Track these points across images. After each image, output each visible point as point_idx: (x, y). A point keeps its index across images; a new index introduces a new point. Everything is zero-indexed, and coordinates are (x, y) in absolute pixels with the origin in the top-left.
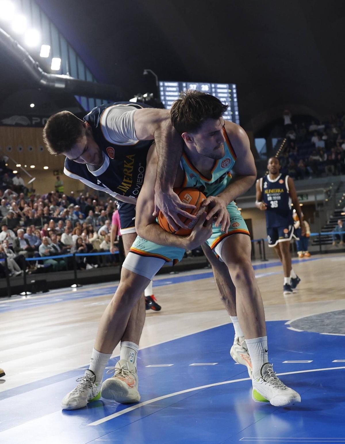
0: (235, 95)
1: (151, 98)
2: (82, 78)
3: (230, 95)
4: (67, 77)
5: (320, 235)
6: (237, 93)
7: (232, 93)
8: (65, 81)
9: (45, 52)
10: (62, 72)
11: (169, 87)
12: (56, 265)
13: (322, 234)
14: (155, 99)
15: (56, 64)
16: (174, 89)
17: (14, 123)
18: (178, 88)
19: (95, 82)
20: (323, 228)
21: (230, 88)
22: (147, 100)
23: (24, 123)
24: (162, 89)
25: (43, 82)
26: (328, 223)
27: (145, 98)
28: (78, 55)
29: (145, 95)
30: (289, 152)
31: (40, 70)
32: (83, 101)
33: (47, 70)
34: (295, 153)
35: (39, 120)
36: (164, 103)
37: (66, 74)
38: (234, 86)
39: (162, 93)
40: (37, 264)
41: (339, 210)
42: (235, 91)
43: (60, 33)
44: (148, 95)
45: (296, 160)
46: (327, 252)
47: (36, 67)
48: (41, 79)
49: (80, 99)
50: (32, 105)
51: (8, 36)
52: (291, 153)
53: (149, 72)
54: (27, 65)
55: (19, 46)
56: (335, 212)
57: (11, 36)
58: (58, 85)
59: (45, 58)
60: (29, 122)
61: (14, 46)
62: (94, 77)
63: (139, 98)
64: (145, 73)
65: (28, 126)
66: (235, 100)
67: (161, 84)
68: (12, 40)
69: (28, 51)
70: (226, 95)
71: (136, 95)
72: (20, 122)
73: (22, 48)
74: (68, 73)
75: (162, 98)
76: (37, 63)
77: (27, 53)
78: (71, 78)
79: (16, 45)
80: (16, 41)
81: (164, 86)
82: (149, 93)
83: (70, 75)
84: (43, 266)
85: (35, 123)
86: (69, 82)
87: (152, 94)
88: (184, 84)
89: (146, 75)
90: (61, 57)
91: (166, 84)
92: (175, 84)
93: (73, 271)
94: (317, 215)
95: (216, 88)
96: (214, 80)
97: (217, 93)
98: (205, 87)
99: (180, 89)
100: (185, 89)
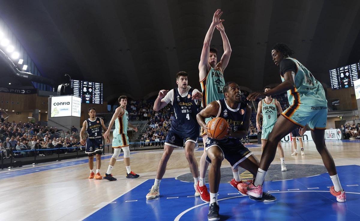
1: (68, 86)
2: (36, 75)
4: (30, 73)
6: (103, 87)
7: (101, 87)
9: (21, 62)
10: (27, 71)
11: (75, 82)
12: (25, 154)
15: (25, 67)
16: (77, 83)
19: (42, 77)
21: (100, 84)
22: (66, 86)
24: (72, 82)
25: (18, 74)
26: (137, 139)
28: (35, 65)
31: (17, 69)
32: (35, 84)
33: (20, 69)
35: (13, 90)
37: (29, 72)
38: (102, 84)
39: (72, 84)
40: (15, 154)
41: (141, 134)
43: (28, 55)
46: (137, 150)
47: (15, 67)
50: (10, 84)
51: (4, 53)
53: (67, 75)
54: (11, 66)
56: (140, 135)
58: (24, 76)
59: (20, 64)
60: (8, 91)
62: (41, 75)
63: (63, 85)
64: (65, 75)
65: (8, 92)
67: (72, 80)
68: (6, 55)
70: (98, 87)
73: (10, 59)
75: (72, 86)
77: (12, 62)
78: (32, 74)
82: (67, 83)
84: (18, 155)
85: (12, 91)
86: (30, 76)
87: (69, 84)
88: (82, 81)
90: (27, 65)
91: (74, 80)
92: (78, 81)
93: (34, 157)
95: (95, 84)
96: (94, 81)
97: (95, 86)
98: (90, 84)
99: (80, 83)
100: (82, 83)
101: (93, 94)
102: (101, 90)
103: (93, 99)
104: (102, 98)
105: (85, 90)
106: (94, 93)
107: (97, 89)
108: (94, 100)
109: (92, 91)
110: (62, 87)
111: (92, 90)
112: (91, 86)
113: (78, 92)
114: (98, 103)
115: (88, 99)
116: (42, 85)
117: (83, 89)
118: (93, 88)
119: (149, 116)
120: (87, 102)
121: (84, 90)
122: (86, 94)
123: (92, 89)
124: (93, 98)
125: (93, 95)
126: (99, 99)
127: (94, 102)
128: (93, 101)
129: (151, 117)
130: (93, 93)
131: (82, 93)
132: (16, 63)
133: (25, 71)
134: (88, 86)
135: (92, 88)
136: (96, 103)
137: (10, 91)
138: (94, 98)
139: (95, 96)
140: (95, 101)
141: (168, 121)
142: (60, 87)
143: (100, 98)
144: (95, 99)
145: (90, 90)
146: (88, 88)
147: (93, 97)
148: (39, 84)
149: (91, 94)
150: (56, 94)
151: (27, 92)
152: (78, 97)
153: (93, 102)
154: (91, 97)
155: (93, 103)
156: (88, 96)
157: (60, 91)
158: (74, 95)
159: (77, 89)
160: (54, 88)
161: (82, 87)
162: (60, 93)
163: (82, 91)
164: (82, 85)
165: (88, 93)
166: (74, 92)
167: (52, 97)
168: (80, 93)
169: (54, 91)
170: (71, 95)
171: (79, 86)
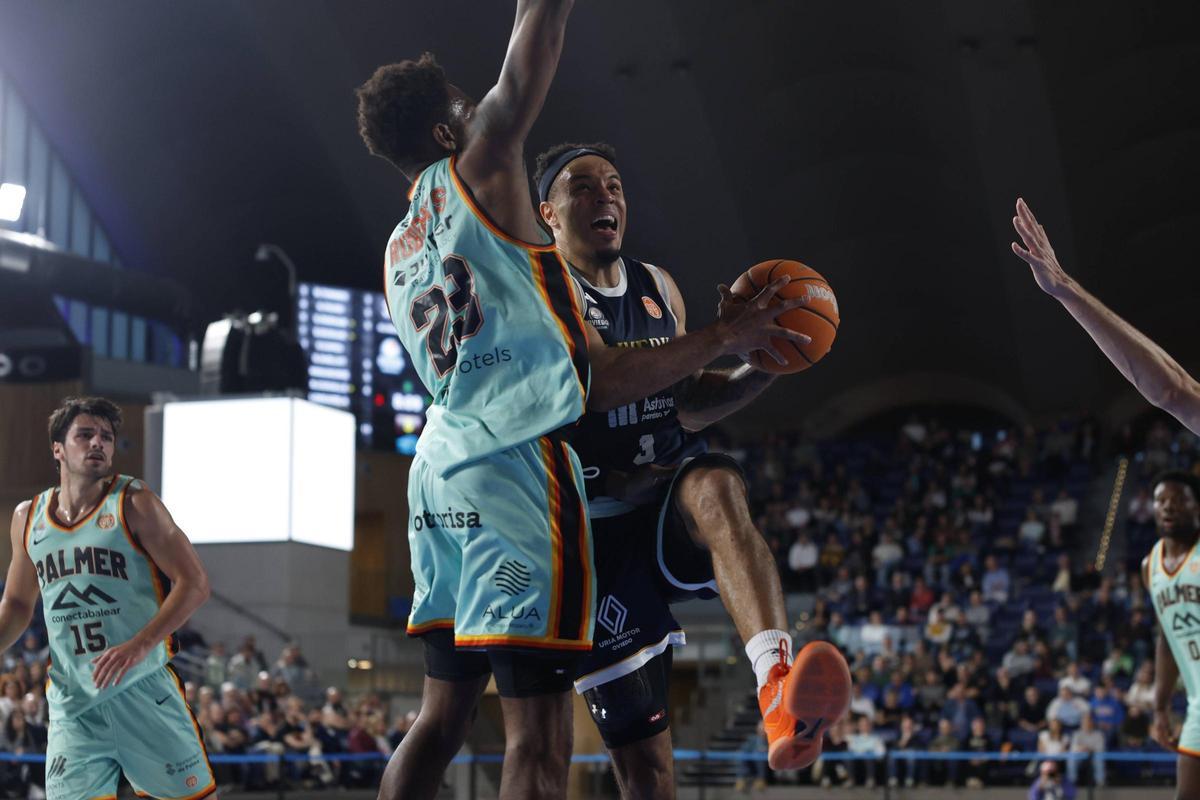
1: (272, 329)
2: (81, 248)
4: (35, 241)
5: (703, 758)
8: (31, 251)
10: (24, 226)
11: (324, 300)
13: (711, 754)
14: (283, 332)
15: (11, 201)
16: (337, 309)
18: (348, 308)
19: (117, 264)
20: (714, 739)
22: (259, 331)
24: (303, 304)
27: (253, 326)
28: (77, 185)
29: (255, 318)
32: (77, 315)
36: (304, 343)
37: (34, 232)
39: (303, 317)
44: (264, 319)
49: (68, 308)
53: (273, 256)
58: (10, 262)
62: (115, 249)
63: (238, 324)
64: (262, 254)
67: (304, 290)
71: (230, 313)
74: (41, 231)
75: (303, 330)
78: (50, 247)
81: (311, 298)
82: (265, 311)
83: (48, 236)
86: (41, 258)
87: (273, 318)
88: (368, 299)
89: (263, 261)
90: (26, 181)
91: (319, 292)
92: (342, 295)
94: (702, 702)
99: (355, 311)
100: (368, 313)
105: (390, 358)
110: (234, 337)
113: (345, 375)
115: (408, 424)
116: (120, 320)
117: (376, 353)
121: (380, 361)
122: (400, 389)
129: (843, 572)
131: (375, 384)
133: (10, 225)
141: (961, 600)
142: (217, 334)
148: (100, 315)
150: (192, 389)
151: (23, 366)
152: (342, 409)
156: (407, 402)
157: (216, 368)
158: (314, 397)
159: (334, 354)
160: (193, 347)
161: (368, 339)
162: (217, 379)
163: (367, 364)
164: (368, 326)
165: (408, 386)
166: (314, 371)
167: (169, 401)
168: (356, 380)
169: (193, 363)
170: (289, 391)
171: (349, 330)
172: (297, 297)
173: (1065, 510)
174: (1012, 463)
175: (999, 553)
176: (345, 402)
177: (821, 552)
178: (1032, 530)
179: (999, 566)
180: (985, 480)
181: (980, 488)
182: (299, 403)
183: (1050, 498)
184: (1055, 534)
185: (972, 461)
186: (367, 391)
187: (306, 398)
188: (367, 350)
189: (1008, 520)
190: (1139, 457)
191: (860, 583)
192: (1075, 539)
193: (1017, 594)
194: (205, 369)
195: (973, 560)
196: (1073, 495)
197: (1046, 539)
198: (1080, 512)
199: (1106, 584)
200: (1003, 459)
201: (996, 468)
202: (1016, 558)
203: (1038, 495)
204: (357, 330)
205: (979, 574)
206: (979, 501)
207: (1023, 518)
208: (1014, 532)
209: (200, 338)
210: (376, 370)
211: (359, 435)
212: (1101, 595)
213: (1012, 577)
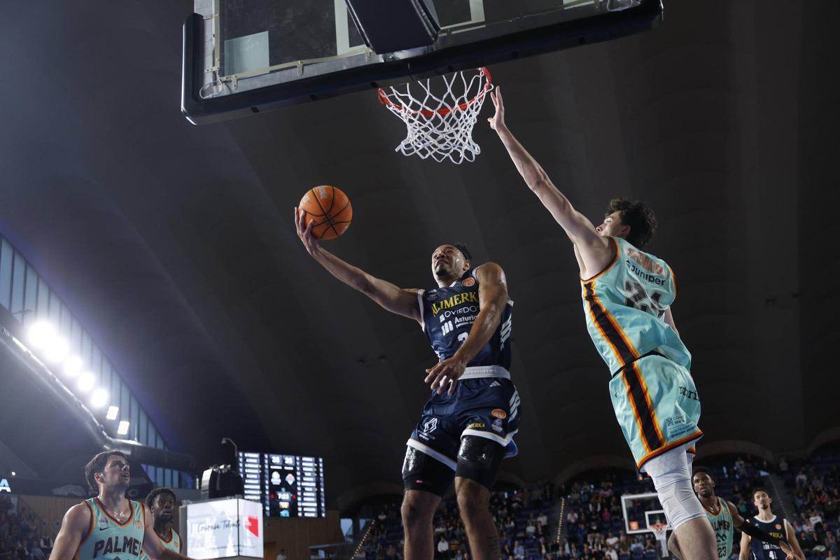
0: (321, 470)
1: (228, 471)
2: (152, 444)
3: (315, 470)
4: (134, 443)
6: (324, 468)
7: (318, 468)
8: (132, 447)
9: (112, 414)
10: (129, 437)
11: (248, 458)
14: (233, 472)
15: (123, 428)
16: (255, 461)
17: (66, 494)
18: (259, 460)
19: (166, 449)
21: (317, 462)
22: (223, 472)
23: (78, 494)
24: (241, 460)
27: (221, 470)
28: (149, 419)
29: (222, 467)
30: (378, 535)
31: (105, 434)
32: (150, 470)
33: (112, 434)
34: (384, 536)
36: (242, 476)
37: (133, 440)
38: (321, 460)
39: (241, 465)
42: (321, 465)
43: (132, 394)
44: (225, 467)
45: (385, 546)
47: (100, 430)
48: (105, 444)
49: (147, 468)
51: (72, 394)
52: (379, 537)
53: (227, 441)
54: (89, 427)
55: (83, 406)
57: (76, 396)
59: (110, 420)
60: (85, 493)
61: (78, 406)
62: (165, 444)
63: (215, 470)
64: (224, 442)
66: (321, 475)
67: (241, 454)
68: (76, 399)
69: (92, 413)
70: (311, 470)
71: (212, 466)
72: (74, 492)
73: (86, 409)
74: (136, 439)
75: (241, 470)
76: (102, 426)
77: (91, 415)
78: (140, 444)
79: (80, 405)
80: (80, 401)
81: (243, 456)
82: (226, 464)
83: (139, 441)
86: (136, 449)
87: (229, 466)
89: (224, 444)
90: (130, 420)
91: (247, 455)
92: (256, 455)
95: (301, 461)
96: (298, 452)
97: (302, 467)
98: (289, 460)
99: (262, 462)
100: (266, 461)
101: (299, 489)
102: (318, 476)
103: (299, 504)
104: (323, 499)
105: (276, 479)
106: (301, 486)
107: (309, 474)
108: (303, 507)
109: (296, 481)
110: (213, 474)
111: (296, 478)
112: (291, 468)
113: (258, 487)
114: (313, 515)
115: (284, 505)
116: (168, 472)
117: (270, 477)
118: (298, 474)
119: (453, 547)
120: (284, 513)
121: (272, 480)
122: (280, 490)
123: (295, 476)
124: (297, 501)
125: (299, 494)
126: (315, 505)
127: (303, 512)
128: (300, 509)
129: (459, 552)
130: (297, 486)
131: (270, 490)
132: (101, 417)
133: (123, 437)
134: (283, 467)
135: (294, 473)
136: (306, 515)
137: (87, 494)
138: (302, 501)
139: (302, 497)
140: (305, 509)
142: (207, 475)
143: (319, 502)
144: (304, 504)
145: (290, 479)
146: (283, 474)
147: (299, 499)
148: (160, 470)
149: (292, 489)
150: (198, 498)
153: (298, 512)
154: (292, 498)
155: (300, 514)
156: (284, 496)
157: (207, 488)
158: (246, 497)
159: (253, 479)
160: (198, 480)
161: (267, 471)
162: (208, 492)
163: (267, 482)
164: (267, 467)
165: (283, 489)
166: (246, 487)
167: (189, 504)
168: (263, 489)
169: (198, 487)
170: (237, 496)
171: (260, 469)
172: (239, 456)
173: (543, 520)
174: (520, 503)
175: (519, 539)
176: (259, 498)
177: (450, 545)
178: (531, 529)
179: (520, 545)
180: (510, 509)
181: (509, 514)
182: (240, 500)
183: (537, 516)
184: (540, 530)
185: (505, 503)
186: (267, 493)
187: (243, 498)
188: (267, 476)
189: (521, 526)
190: (569, 497)
191: (466, 555)
192: (547, 531)
193: (527, 556)
194: (202, 489)
195: (509, 543)
196: (545, 514)
197: (536, 533)
198: (548, 521)
199: (560, 548)
200: (517, 501)
201: (514, 505)
202: (525, 541)
203: (531, 515)
204: (262, 469)
205: (512, 548)
206: (508, 519)
207: (527, 525)
208: (524, 530)
209: (201, 477)
210: (271, 484)
211: (264, 511)
212: (560, 553)
213: (525, 548)
